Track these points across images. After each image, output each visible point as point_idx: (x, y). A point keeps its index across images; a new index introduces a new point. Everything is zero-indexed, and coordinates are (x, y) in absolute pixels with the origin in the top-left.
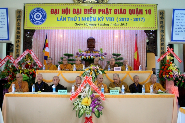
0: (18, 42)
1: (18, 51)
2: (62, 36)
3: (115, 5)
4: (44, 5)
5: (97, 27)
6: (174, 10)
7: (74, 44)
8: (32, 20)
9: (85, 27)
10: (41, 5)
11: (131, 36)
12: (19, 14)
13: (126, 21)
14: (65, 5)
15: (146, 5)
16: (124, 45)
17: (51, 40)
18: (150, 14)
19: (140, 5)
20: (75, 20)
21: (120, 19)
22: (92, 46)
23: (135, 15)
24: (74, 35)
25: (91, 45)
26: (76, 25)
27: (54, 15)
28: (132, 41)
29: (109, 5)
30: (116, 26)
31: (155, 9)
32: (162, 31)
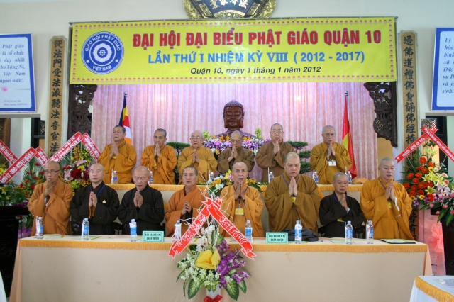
0: (55, 115)
1: (55, 136)
2: (162, 99)
3: (290, 21)
4: (118, 25)
5: (245, 78)
6: (439, 30)
7: (192, 118)
8: (88, 61)
9: (215, 78)
10: (111, 25)
11: (334, 98)
12: (58, 48)
13: (316, 60)
14: (169, 24)
15: (368, 19)
16: (315, 120)
17: (136, 108)
18: (378, 41)
19: (354, 20)
20: (192, 60)
21: (302, 55)
22: (236, 124)
23: (341, 45)
24: (193, 96)
25: (233, 121)
26: (194, 73)
27: (140, 48)
28: (336, 109)
29: (274, 22)
30: (291, 74)
31: (390, 30)
32: (410, 85)
